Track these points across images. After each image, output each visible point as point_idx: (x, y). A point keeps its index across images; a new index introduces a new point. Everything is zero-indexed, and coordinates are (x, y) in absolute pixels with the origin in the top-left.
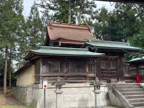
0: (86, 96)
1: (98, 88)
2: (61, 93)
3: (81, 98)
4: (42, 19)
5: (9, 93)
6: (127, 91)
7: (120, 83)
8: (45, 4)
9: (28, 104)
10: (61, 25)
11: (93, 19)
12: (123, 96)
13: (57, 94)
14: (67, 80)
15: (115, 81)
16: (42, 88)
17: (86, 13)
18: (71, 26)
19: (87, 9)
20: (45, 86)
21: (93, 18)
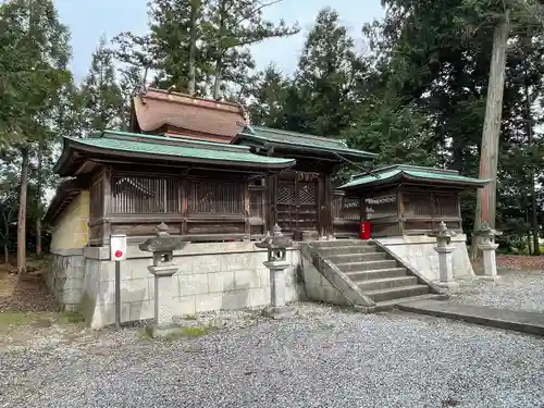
0: (243, 278)
1: (279, 256)
2: (170, 275)
3: (229, 282)
4: (124, 87)
5: (34, 270)
6: (349, 260)
7: (323, 239)
8: (130, 53)
9: (68, 308)
10: (171, 97)
11: (248, 96)
12: (344, 275)
13: (158, 276)
14: (187, 233)
15: (313, 236)
16: (110, 260)
17: (231, 78)
18: (195, 101)
19: (233, 71)
20: (118, 254)
21: (247, 92)
